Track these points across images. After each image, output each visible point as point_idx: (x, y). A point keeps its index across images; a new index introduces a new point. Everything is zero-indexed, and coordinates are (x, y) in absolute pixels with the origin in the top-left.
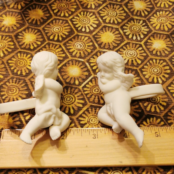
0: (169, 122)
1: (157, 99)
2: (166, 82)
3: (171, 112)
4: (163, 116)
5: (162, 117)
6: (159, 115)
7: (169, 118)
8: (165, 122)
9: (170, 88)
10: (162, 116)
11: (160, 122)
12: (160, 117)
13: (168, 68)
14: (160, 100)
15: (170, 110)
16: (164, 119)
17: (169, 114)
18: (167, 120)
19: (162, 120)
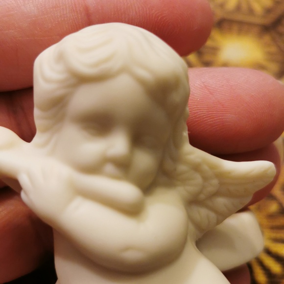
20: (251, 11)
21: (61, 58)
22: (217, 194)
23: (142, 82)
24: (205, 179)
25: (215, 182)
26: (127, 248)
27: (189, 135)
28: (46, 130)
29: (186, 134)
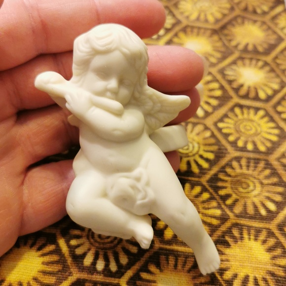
0: (222, 192)
1: (193, 147)
2: (212, 113)
3: (226, 172)
4: (208, 182)
5: (205, 183)
6: (196, 179)
7: (220, 184)
8: (211, 194)
9: (221, 125)
10: (204, 180)
11: (201, 193)
12: (198, 184)
13: (215, 85)
14: (199, 148)
15: (223, 168)
16: (211, 186)
17: (221, 176)
18: (217, 189)
19: (204, 190)
20: (206, 21)
21: (88, 41)
22: (160, 111)
23: (125, 55)
24: (154, 103)
25: (159, 105)
26: (115, 130)
27: (148, 81)
28: (79, 75)
29: (146, 80)
